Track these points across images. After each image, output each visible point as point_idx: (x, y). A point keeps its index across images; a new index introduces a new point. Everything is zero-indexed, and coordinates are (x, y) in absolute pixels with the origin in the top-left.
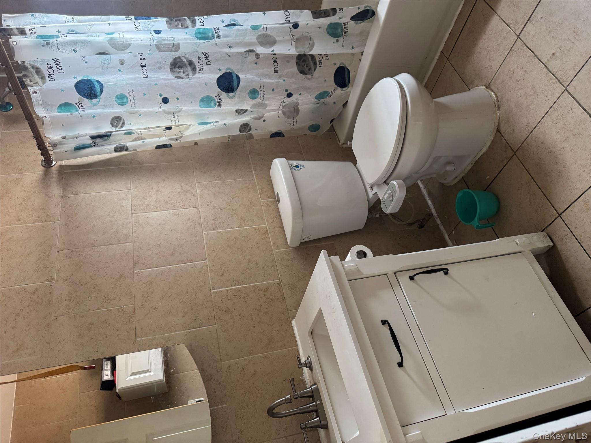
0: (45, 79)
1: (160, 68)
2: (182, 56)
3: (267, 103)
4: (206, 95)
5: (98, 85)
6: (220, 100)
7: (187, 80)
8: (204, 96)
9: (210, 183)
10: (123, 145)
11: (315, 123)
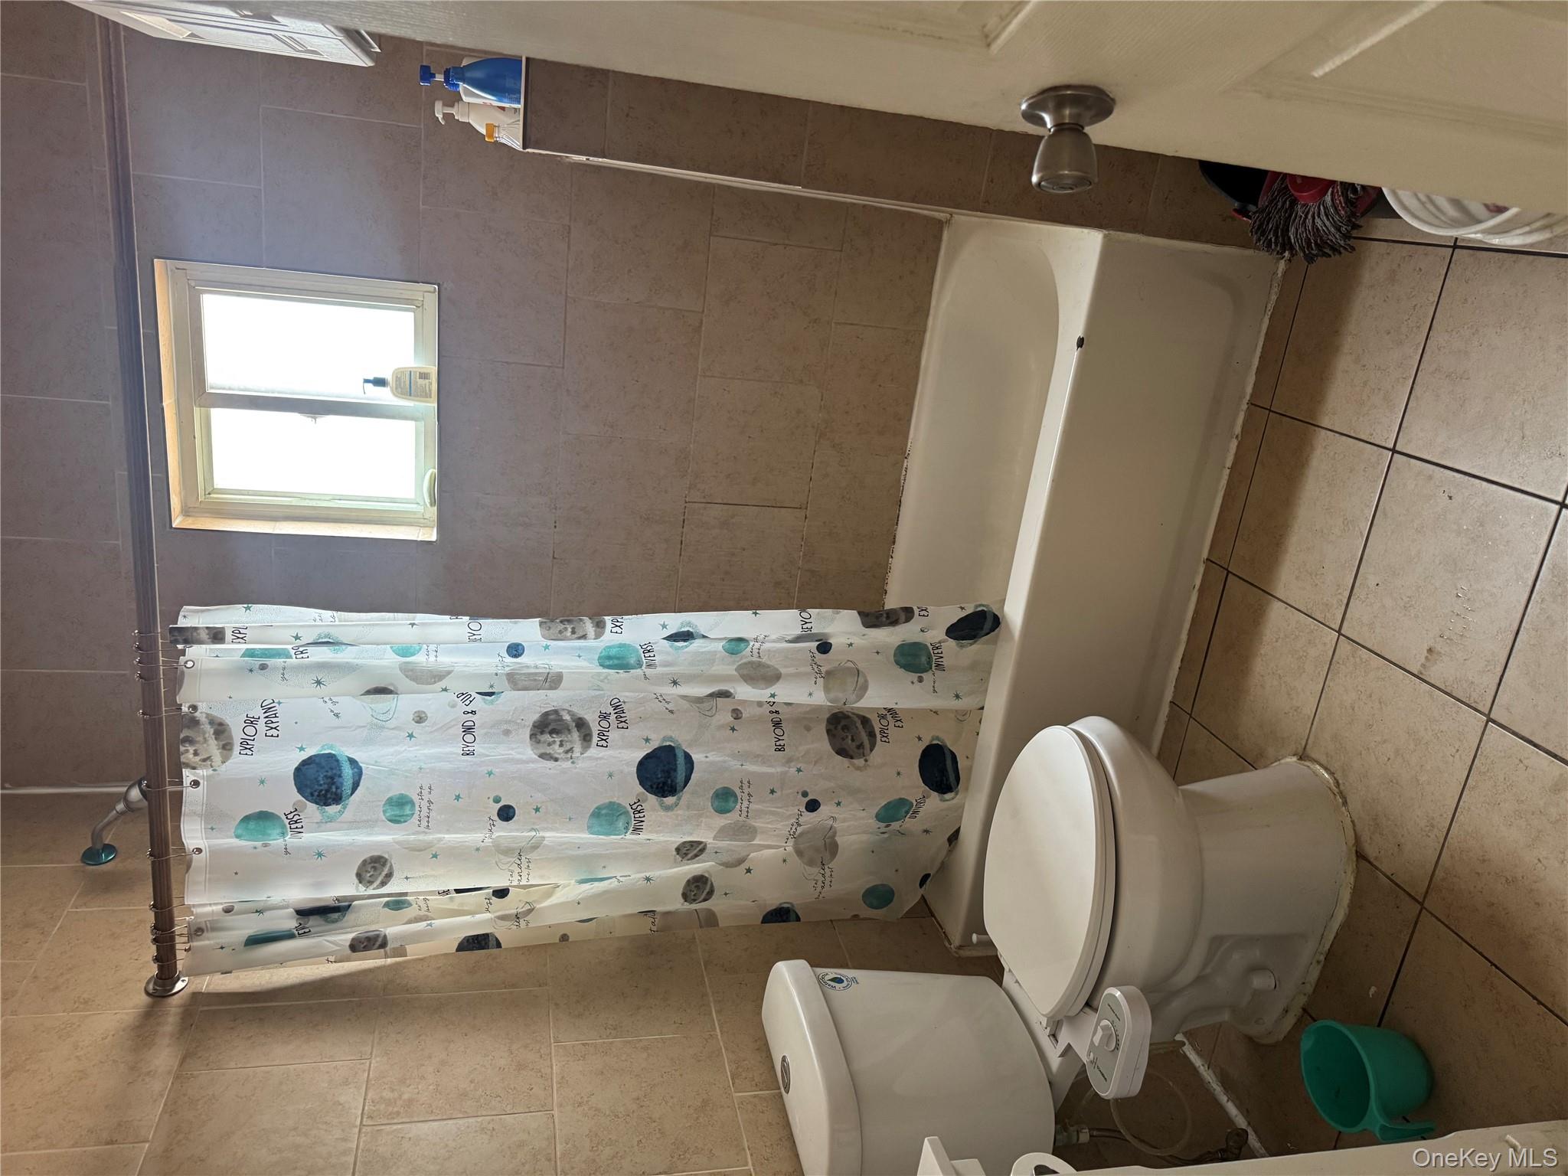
0: (231, 750)
1: (507, 733)
2: (564, 710)
3: (756, 824)
4: (607, 801)
5: (350, 772)
6: (641, 815)
7: (568, 764)
8: (602, 803)
9: (592, 1043)
10: (377, 933)
11: (879, 883)
